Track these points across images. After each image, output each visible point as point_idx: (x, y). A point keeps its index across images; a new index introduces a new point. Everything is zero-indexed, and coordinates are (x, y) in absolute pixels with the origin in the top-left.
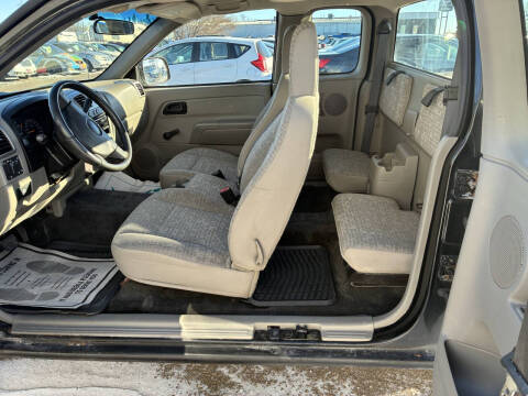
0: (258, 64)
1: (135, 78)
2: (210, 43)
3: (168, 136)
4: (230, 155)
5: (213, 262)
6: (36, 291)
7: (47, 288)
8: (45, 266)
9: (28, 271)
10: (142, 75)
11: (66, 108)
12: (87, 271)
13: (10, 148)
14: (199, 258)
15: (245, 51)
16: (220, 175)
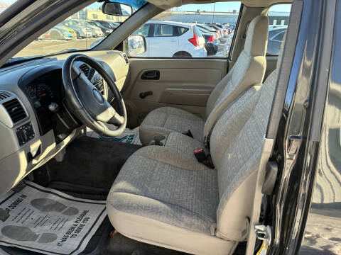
0: (193, 41)
1: (121, 50)
2: (160, 25)
3: (143, 96)
4: (191, 114)
5: (199, 229)
6: (38, 230)
7: (46, 228)
8: (46, 204)
9: (32, 208)
10: (127, 47)
11: (77, 79)
12: (81, 212)
13: (25, 116)
14: (186, 224)
15: (184, 32)
16: (189, 134)
